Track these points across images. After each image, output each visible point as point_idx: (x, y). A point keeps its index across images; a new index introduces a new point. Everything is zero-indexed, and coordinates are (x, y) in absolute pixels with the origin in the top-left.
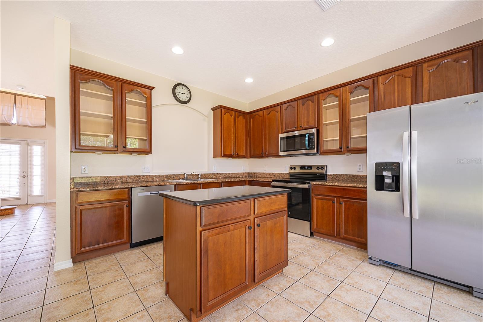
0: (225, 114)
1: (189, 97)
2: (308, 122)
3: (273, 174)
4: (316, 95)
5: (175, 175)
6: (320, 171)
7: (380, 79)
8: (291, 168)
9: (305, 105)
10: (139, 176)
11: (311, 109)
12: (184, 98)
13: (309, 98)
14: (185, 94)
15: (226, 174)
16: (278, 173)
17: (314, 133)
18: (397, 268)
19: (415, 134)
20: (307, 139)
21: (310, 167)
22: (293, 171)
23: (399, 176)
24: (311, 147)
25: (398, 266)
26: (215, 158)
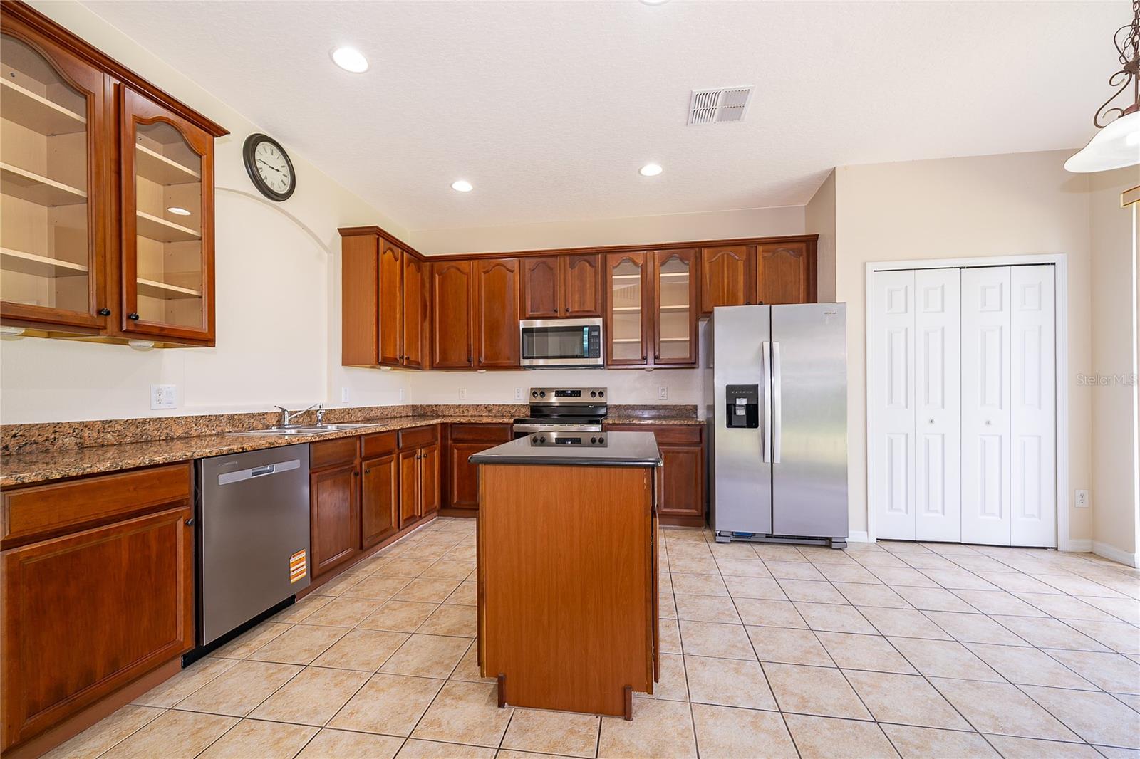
0: (384, 253)
1: (288, 181)
2: (582, 303)
3: (486, 407)
4: (599, 253)
5: (252, 416)
6: (597, 399)
7: (706, 252)
8: (534, 393)
9: (576, 268)
10: (144, 422)
11: (588, 279)
12: (277, 182)
13: (586, 257)
14: (278, 170)
15: (371, 409)
16: (499, 406)
17: (599, 326)
18: (753, 539)
19: (776, 346)
20: (586, 337)
21: (576, 393)
22: (538, 400)
23: (756, 406)
24: (592, 352)
25: (754, 534)
26: (347, 367)
